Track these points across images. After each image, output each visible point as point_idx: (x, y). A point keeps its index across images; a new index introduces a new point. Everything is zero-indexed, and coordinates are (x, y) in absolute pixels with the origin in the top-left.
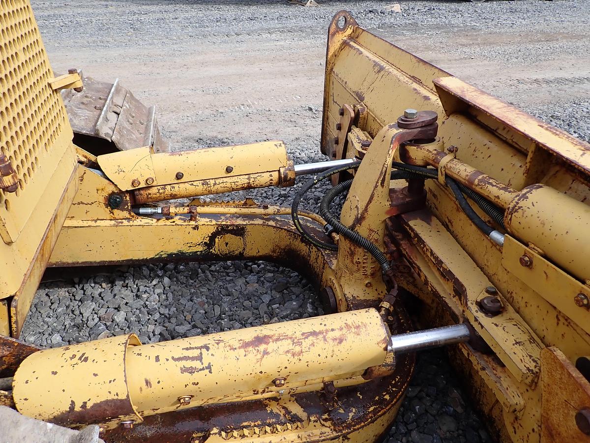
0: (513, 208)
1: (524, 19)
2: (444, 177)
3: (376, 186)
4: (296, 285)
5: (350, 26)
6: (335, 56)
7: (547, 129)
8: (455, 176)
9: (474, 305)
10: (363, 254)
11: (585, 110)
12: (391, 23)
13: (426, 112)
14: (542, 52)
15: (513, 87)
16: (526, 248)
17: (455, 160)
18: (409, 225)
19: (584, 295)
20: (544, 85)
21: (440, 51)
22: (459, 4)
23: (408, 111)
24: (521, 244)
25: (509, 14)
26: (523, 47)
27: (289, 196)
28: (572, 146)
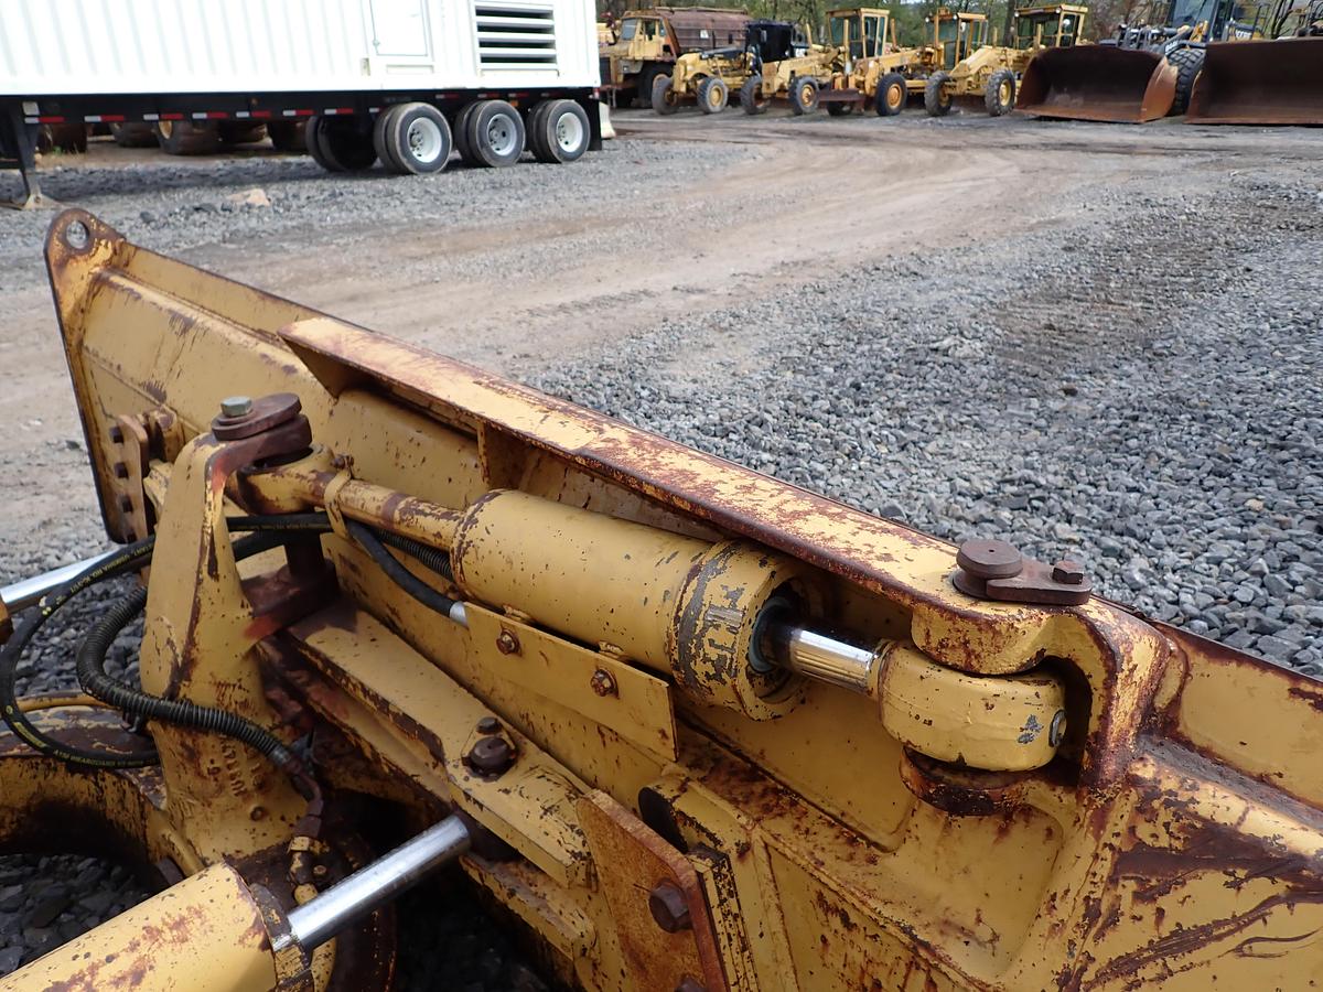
0: (460, 547)
1: (519, 199)
2: (341, 521)
3: (199, 582)
4: (95, 888)
5: (103, 242)
6: (82, 311)
7: (487, 387)
8: (360, 515)
9: (461, 766)
10: (219, 747)
11: (651, 346)
12: (251, 229)
13: (273, 398)
14: (561, 255)
15: (524, 325)
16: (501, 617)
17: (353, 482)
18: (307, 647)
19: (602, 672)
20: (577, 314)
21: (369, 275)
22: (392, 181)
23: (229, 402)
24: (492, 613)
25: (491, 192)
26: (526, 250)
27: (40, 671)
28: (527, 407)
